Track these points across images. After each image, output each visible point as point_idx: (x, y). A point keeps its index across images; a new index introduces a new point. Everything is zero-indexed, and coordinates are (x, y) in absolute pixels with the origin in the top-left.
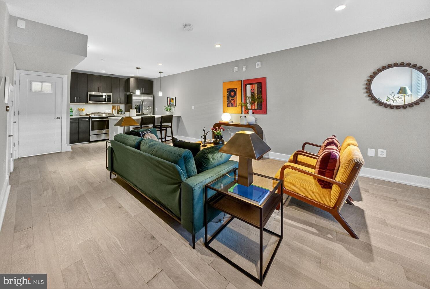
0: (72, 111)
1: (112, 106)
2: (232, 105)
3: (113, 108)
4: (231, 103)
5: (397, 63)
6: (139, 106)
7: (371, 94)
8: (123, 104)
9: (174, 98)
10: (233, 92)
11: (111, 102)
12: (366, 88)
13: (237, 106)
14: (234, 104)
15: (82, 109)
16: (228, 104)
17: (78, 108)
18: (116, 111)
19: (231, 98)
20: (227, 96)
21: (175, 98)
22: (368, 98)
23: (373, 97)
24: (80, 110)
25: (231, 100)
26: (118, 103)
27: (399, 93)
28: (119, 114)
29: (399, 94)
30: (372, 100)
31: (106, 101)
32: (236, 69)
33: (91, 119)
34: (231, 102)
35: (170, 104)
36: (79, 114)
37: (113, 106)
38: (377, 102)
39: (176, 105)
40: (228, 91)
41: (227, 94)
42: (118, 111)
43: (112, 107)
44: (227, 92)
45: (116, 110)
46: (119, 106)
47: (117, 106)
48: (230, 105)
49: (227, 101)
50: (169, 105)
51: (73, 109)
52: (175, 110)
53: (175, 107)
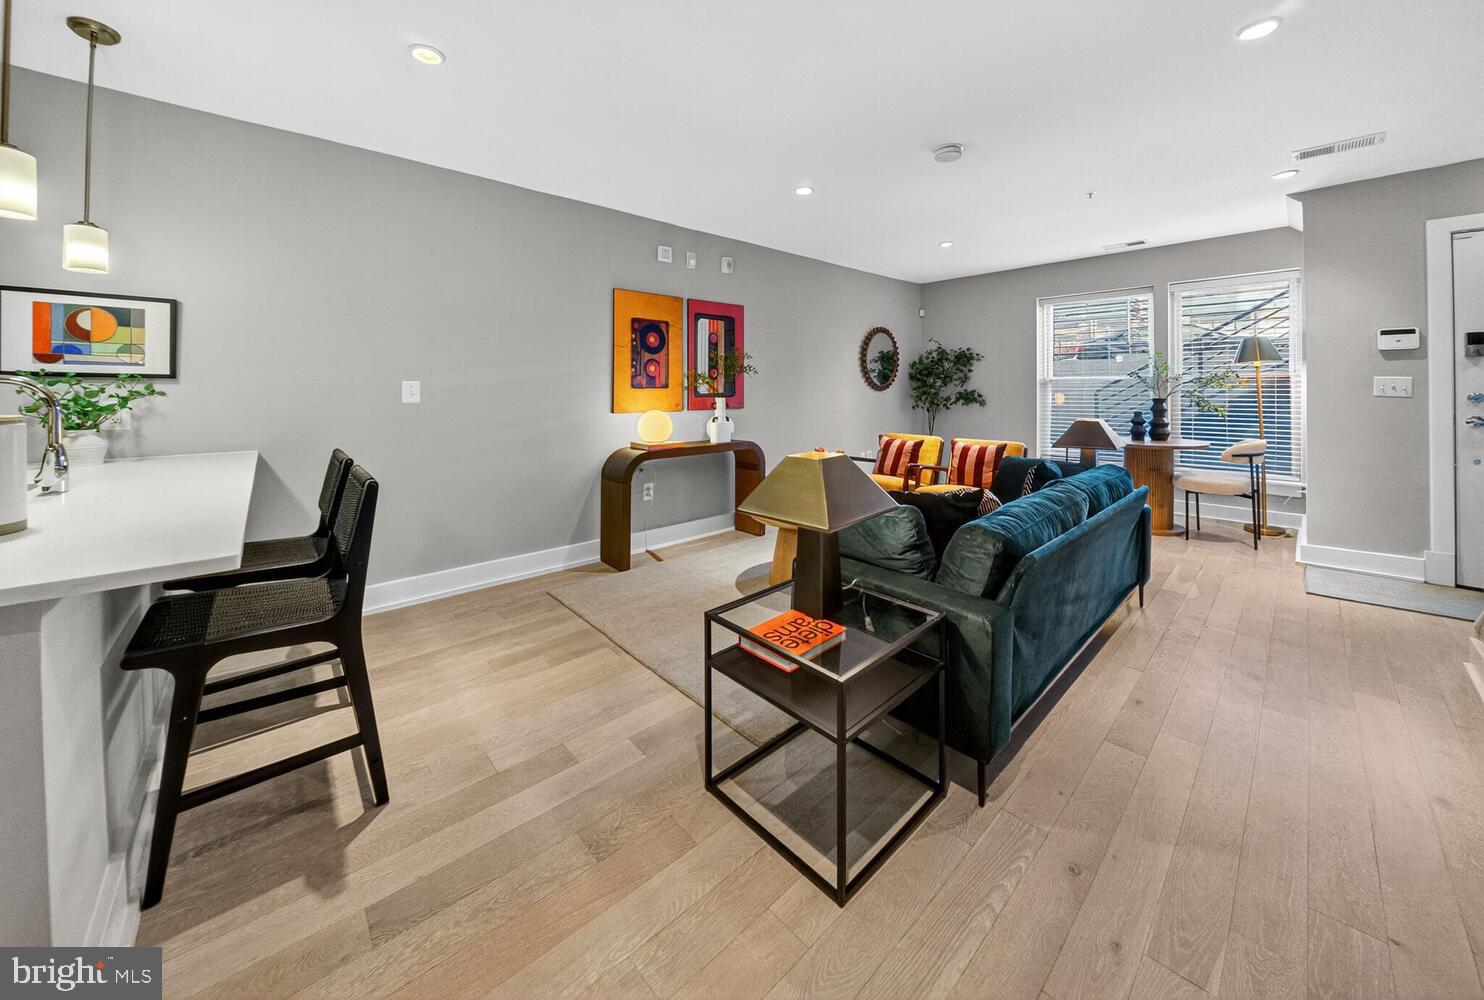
2: (651, 382)
4: (648, 375)
9: (157, 318)
10: (655, 334)
12: (861, 359)
13: (666, 386)
14: (657, 378)
16: (633, 377)
19: (647, 356)
20: (633, 348)
21: (175, 306)
22: (861, 374)
25: (648, 362)
30: (864, 377)
32: (665, 254)
34: (646, 370)
35: (44, 358)
39: (173, 375)
40: (636, 325)
41: (633, 340)
44: (634, 330)
48: (644, 382)
49: (633, 366)
52: (151, 410)
53: (154, 391)
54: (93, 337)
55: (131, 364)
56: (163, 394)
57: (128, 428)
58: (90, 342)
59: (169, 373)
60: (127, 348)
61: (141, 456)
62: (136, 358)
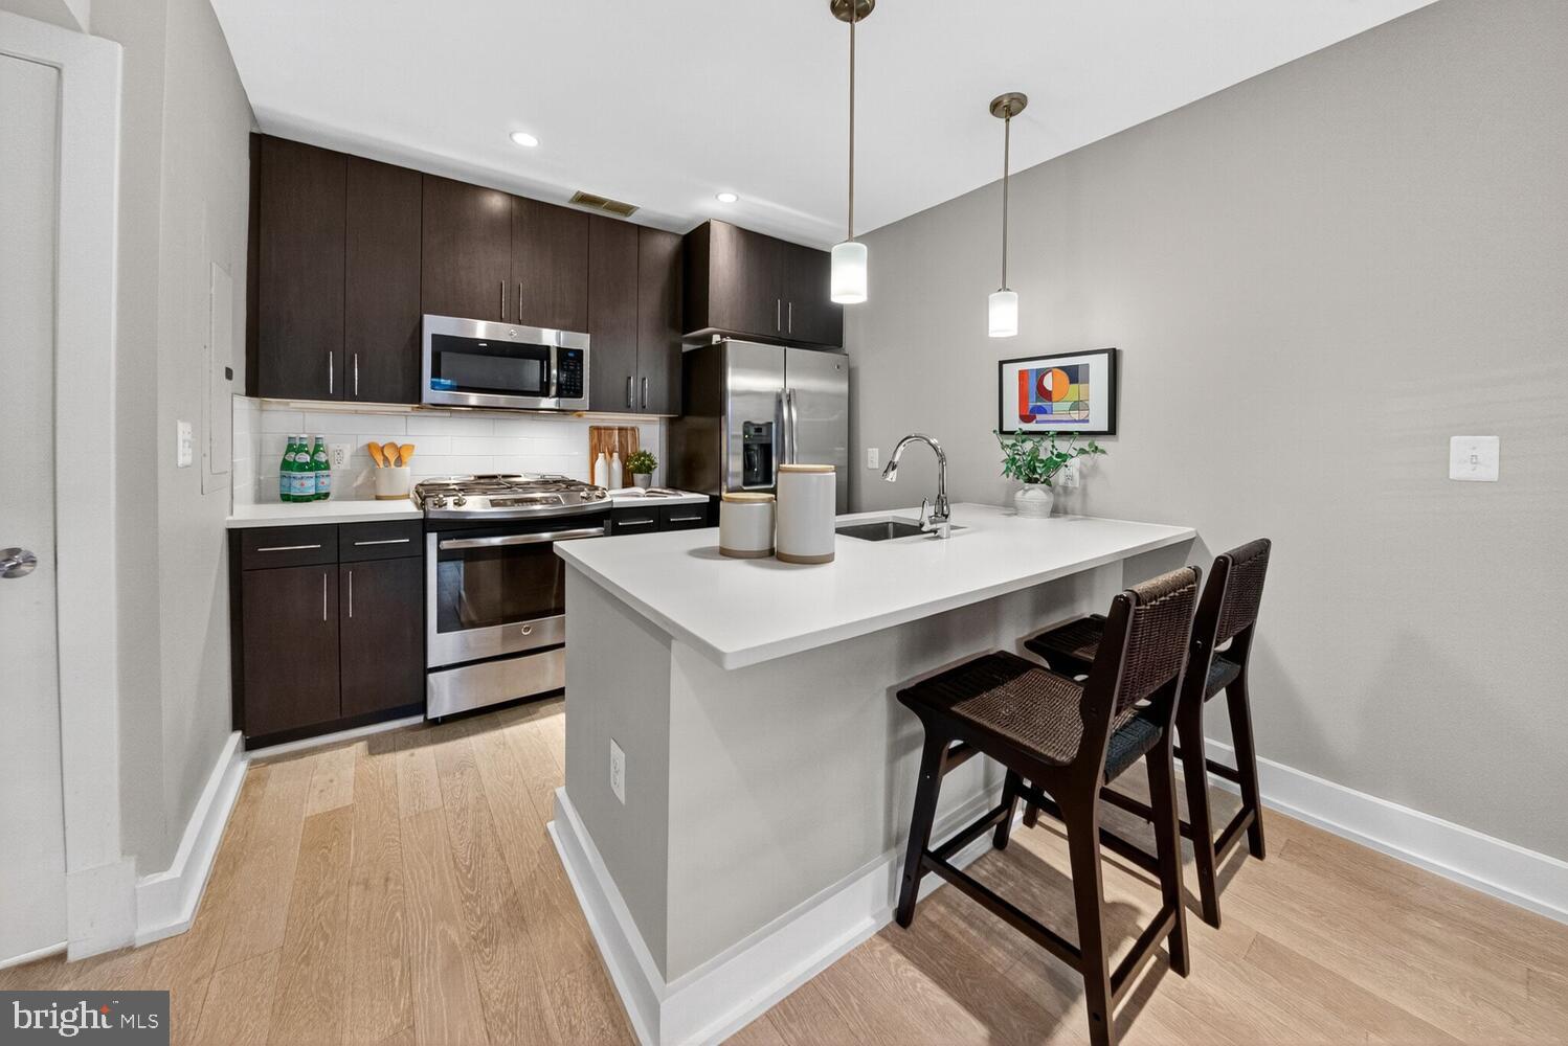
0: (327, 466)
1: (593, 429)
3: (599, 441)
6: (764, 432)
8: (655, 417)
9: (1099, 367)
11: (585, 401)
15: (398, 450)
17: (364, 441)
18: (617, 465)
21: (1114, 356)
24: (379, 458)
26: (627, 408)
28: (633, 485)
31: (553, 390)
33: (432, 538)
35: (1025, 418)
36: (374, 485)
37: (597, 431)
39: (1112, 430)
42: (624, 467)
43: (591, 439)
45: (616, 455)
46: (633, 429)
47: (620, 429)
50: (1013, 422)
51: (331, 445)
52: (1095, 468)
53: (1096, 448)
54: (1054, 397)
55: (1079, 421)
56: (1103, 452)
57: (1077, 486)
58: (1050, 400)
59: (1106, 429)
60: (1076, 406)
61: (1087, 515)
62: (1083, 415)
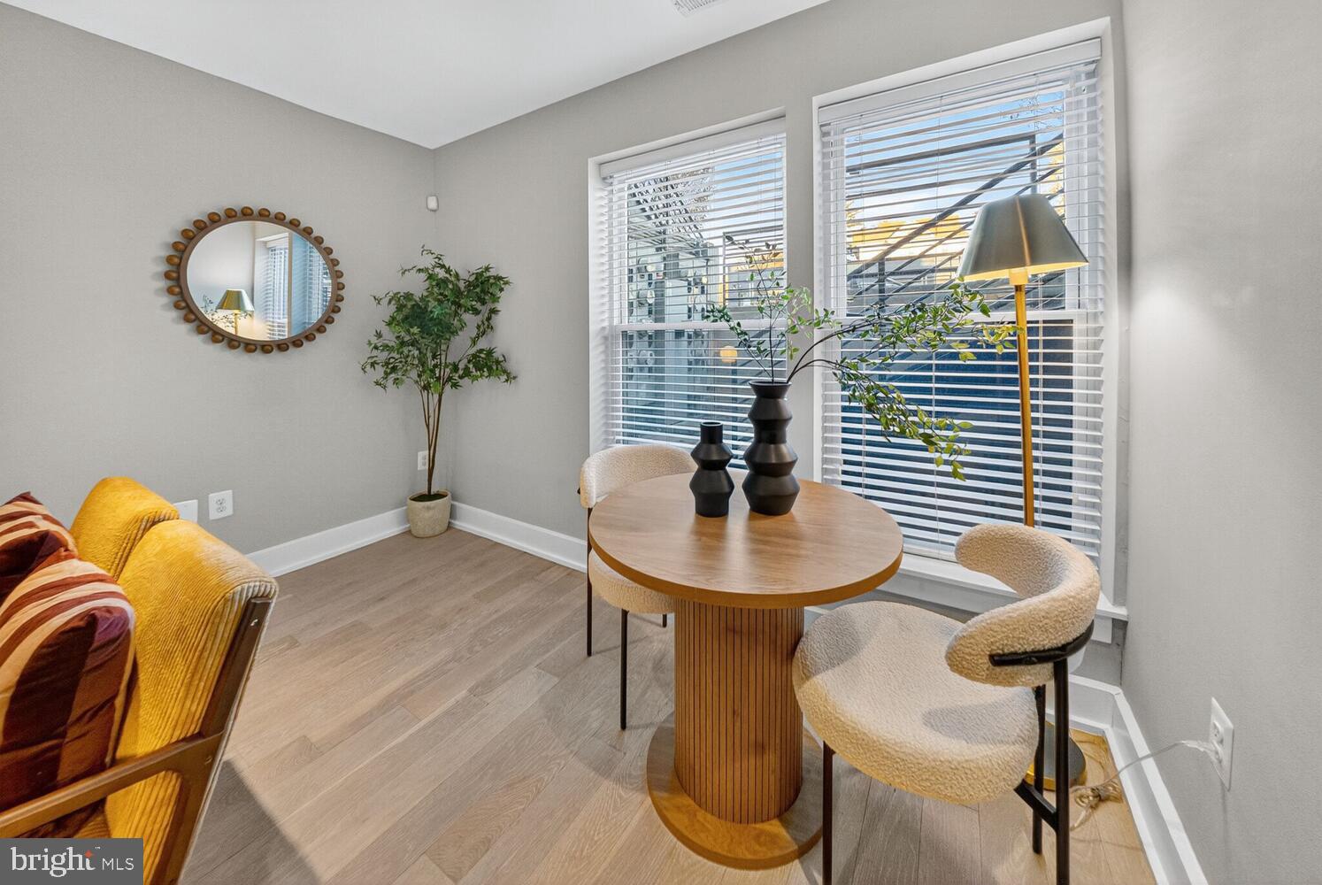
5: (269, 212)
7: (185, 301)
12: (167, 276)
22: (174, 314)
23: (191, 312)
27: (223, 305)
29: (221, 308)
30: (187, 320)
38: (206, 329)
